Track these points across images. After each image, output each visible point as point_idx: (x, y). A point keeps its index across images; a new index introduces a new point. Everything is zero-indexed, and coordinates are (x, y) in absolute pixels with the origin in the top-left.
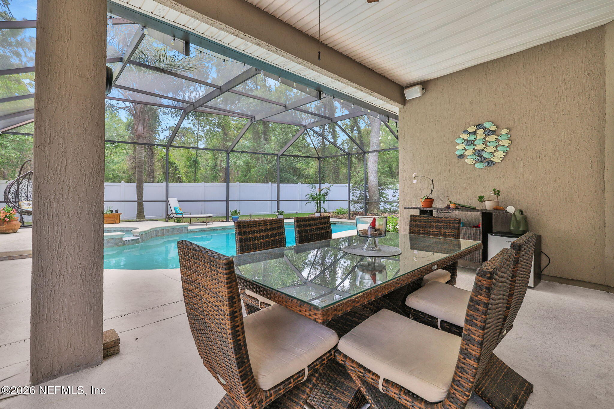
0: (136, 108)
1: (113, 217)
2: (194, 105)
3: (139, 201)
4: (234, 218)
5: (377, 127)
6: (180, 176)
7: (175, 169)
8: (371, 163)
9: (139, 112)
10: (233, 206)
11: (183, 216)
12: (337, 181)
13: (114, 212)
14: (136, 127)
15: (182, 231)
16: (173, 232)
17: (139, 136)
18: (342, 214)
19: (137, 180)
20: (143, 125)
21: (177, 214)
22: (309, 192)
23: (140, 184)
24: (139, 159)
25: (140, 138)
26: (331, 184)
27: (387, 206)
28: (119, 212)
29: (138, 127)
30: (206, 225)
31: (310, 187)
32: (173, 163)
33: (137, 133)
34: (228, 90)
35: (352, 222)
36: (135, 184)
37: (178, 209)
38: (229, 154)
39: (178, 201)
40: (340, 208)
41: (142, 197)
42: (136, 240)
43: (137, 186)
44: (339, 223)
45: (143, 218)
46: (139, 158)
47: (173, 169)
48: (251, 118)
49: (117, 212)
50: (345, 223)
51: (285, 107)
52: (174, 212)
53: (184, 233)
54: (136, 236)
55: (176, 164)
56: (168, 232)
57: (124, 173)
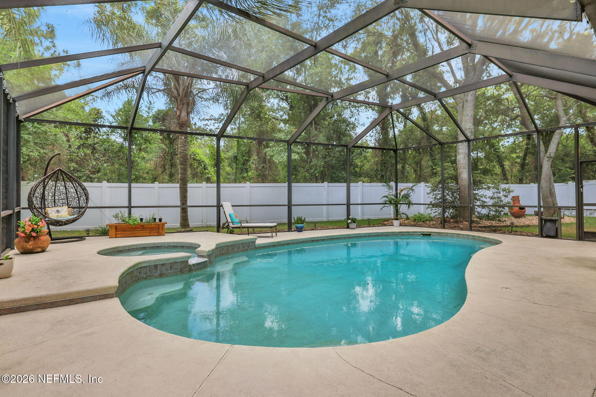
0: (178, 89)
1: (157, 228)
2: (263, 77)
3: (184, 206)
4: (299, 227)
5: (470, 109)
6: (210, 176)
7: (204, 168)
8: (463, 156)
9: (182, 94)
10: (296, 212)
11: (241, 225)
12: (419, 179)
13: (157, 221)
14: (178, 114)
15: (249, 247)
16: (239, 248)
17: (182, 124)
18: (423, 222)
19: (181, 180)
20: (187, 110)
21: (232, 222)
22: (386, 194)
23: (184, 185)
24: (183, 153)
25: (183, 127)
26: (414, 184)
27: (484, 211)
28: (163, 221)
29: (181, 112)
30: (272, 237)
31: (386, 188)
32: (202, 161)
33: (180, 121)
34: (324, 50)
35: (455, 234)
36: (178, 185)
37: (234, 217)
38: (291, 145)
39: (232, 206)
40: (419, 213)
41: (186, 201)
42: (204, 262)
43: (180, 187)
44: (436, 234)
45: (188, 228)
46: (183, 151)
47: (202, 168)
48: (326, 96)
49: (160, 220)
50: (444, 234)
51: (387, 76)
52: (229, 220)
53: (251, 249)
54: (203, 257)
55: (204, 162)
56: (233, 249)
57: (147, 173)
